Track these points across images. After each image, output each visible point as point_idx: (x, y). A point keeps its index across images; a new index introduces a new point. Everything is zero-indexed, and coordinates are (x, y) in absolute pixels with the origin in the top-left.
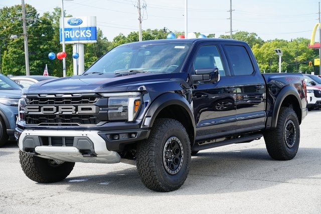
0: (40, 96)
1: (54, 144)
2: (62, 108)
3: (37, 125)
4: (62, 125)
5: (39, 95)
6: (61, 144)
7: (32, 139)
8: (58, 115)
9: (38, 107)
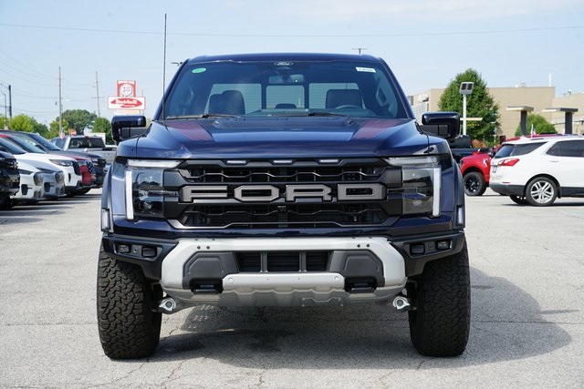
0: (226, 163)
1: (273, 268)
2: (296, 191)
3: (222, 228)
4: (290, 226)
5: (224, 160)
6: (294, 268)
7: (216, 259)
8: (281, 204)
9: (225, 188)
